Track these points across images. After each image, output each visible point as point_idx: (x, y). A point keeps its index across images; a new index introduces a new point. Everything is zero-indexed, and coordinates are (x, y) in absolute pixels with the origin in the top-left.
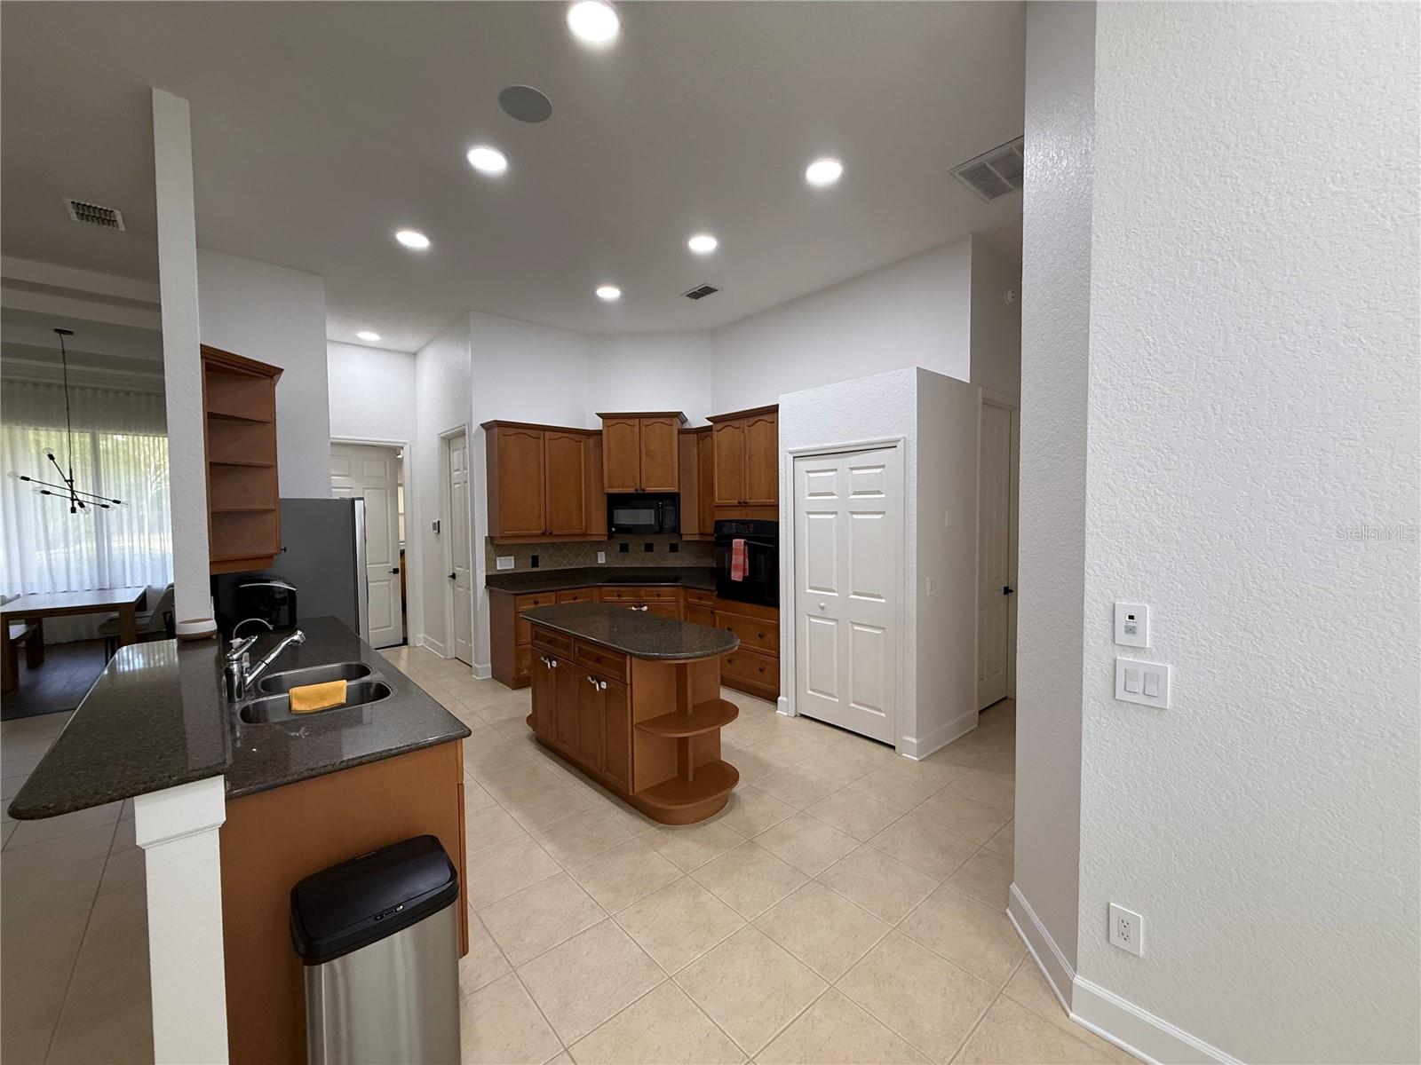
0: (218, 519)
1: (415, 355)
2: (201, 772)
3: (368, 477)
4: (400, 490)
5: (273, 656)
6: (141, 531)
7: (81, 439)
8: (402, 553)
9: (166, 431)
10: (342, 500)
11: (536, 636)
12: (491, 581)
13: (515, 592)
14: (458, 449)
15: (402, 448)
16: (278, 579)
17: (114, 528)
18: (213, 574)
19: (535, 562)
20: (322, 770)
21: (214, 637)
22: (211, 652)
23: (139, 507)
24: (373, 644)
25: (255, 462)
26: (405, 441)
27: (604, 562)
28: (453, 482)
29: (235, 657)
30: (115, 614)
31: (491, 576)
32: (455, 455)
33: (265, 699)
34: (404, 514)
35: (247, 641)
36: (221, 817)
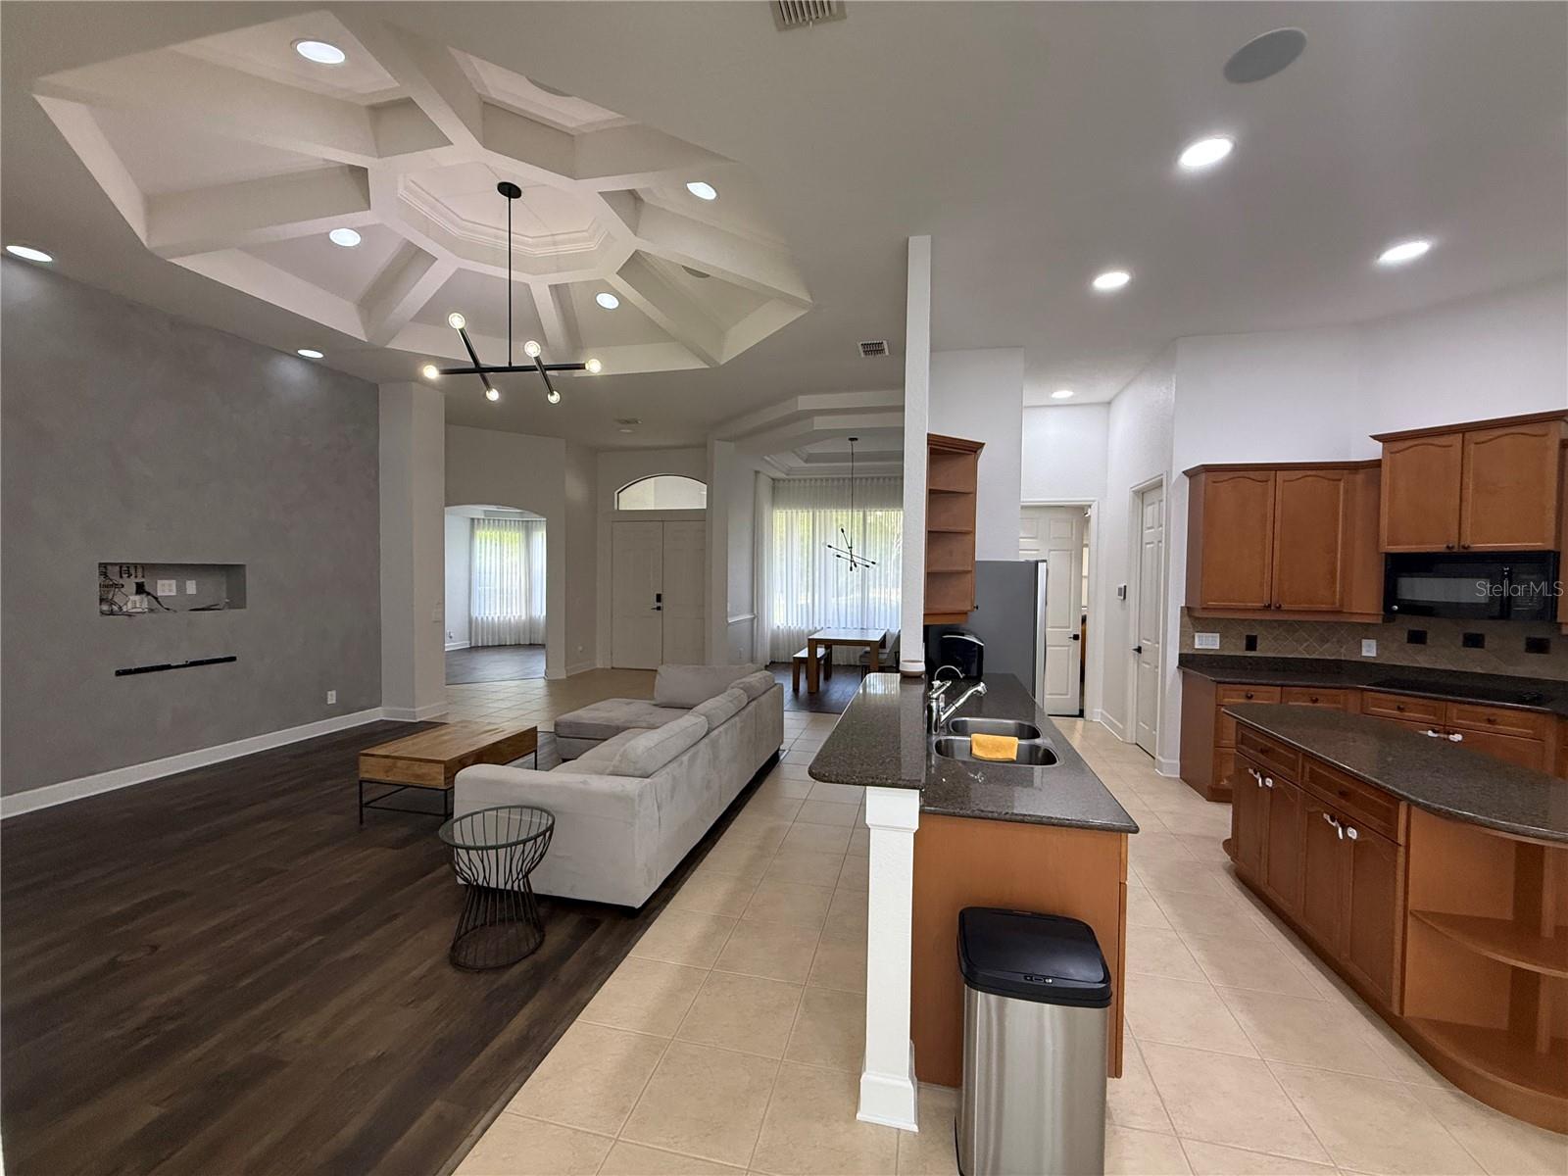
0: (932, 577)
1: (1109, 403)
2: (905, 782)
3: (1054, 538)
4: (1086, 550)
5: (962, 701)
6: (886, 586)
7: (858, 515)
8: (1084, 620)
9: (902, 506)
10: (1027, 562)
11: (1242, 740)
12: (1187, 661)
13: (1218, 679)
14: (1153, 503)
15: (1090, 506)
16: (971, 633)
17: (871, 583)
18: (926, 624)
19: (1251, 643)
20: (990, 815)
21: (923, 676)
22: (920, 689)
23: (886, 566)
24: (1047, 711)
25: (959, 529)
26: (1092, 499)
27: (1373, 654)
28: (1145, 540)
29: (935, 696)
30: (868, 649)
31: (1187, 655)
32: (1149, 510)
33: (953, 738)
34: (1088, 577)
35: (943, 685)
36: (914, 824)
